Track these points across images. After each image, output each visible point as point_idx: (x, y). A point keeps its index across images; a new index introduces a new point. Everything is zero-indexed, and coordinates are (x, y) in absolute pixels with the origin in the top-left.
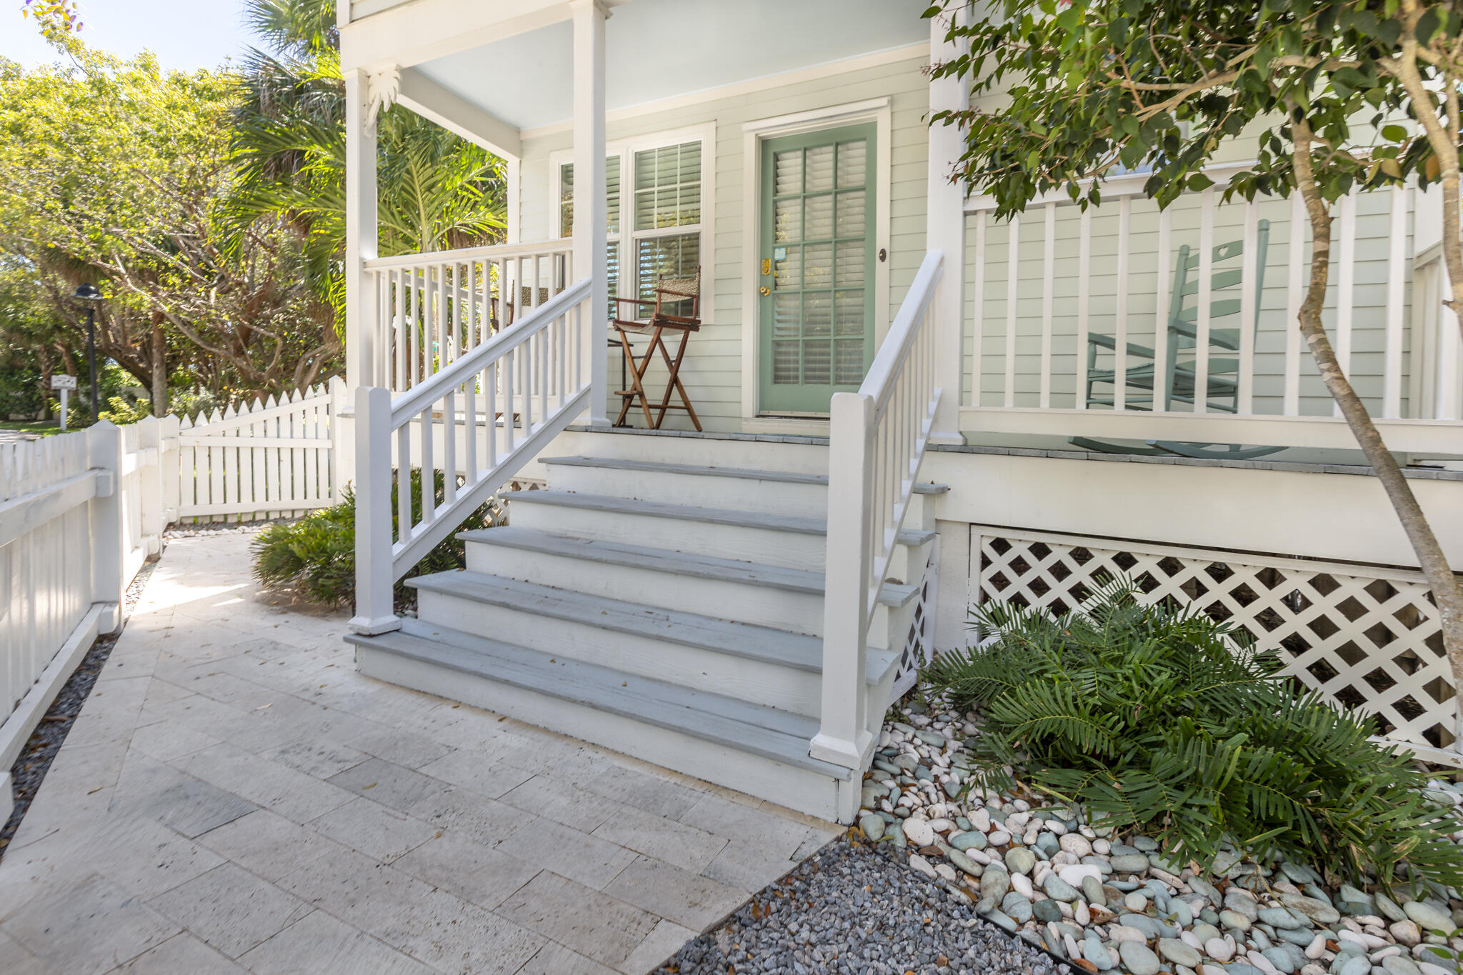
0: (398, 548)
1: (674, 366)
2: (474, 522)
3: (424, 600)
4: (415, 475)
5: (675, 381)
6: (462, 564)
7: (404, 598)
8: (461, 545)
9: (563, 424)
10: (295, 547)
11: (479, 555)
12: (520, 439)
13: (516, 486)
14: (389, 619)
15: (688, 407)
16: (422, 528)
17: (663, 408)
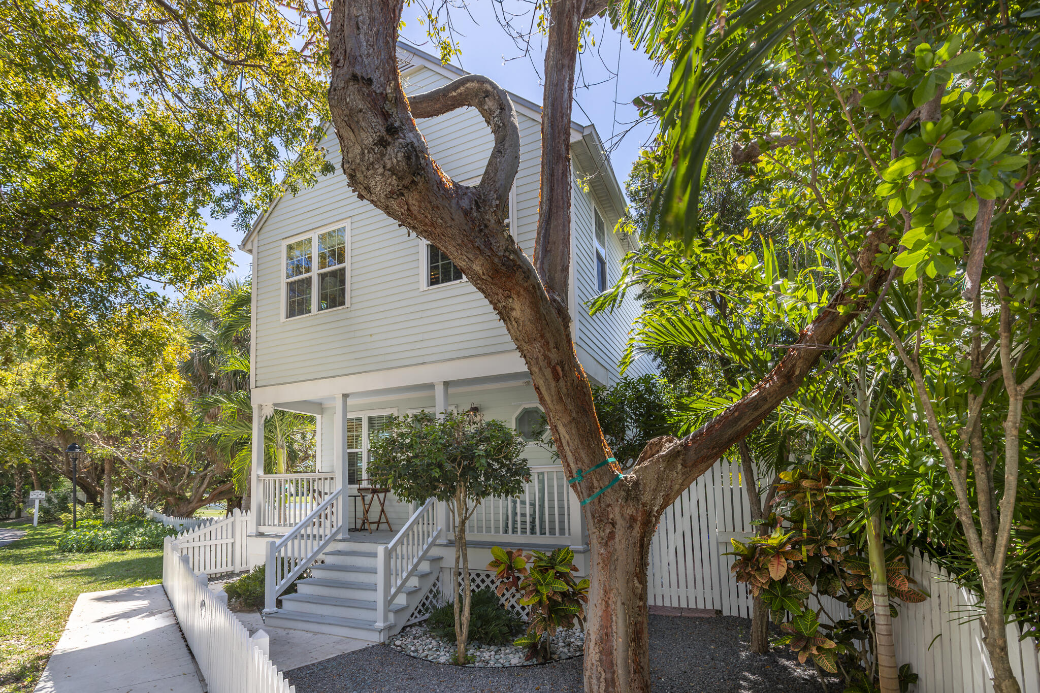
0: (277, 587)
1: (382, 505)
2: (301, 577)
3: (284, 602)
4: (283, 559)
5: (383, 511)
6: (296, 591)
7: (279, 603)
8: (296, 585)
9: (333, 538)
10: (238, 590)
11: (302, 588)
12: (322, 543)
13: (316, 562)
14: (275, 609)
15: (387, 522)
16: (284, 580)
17: (379, 523)
